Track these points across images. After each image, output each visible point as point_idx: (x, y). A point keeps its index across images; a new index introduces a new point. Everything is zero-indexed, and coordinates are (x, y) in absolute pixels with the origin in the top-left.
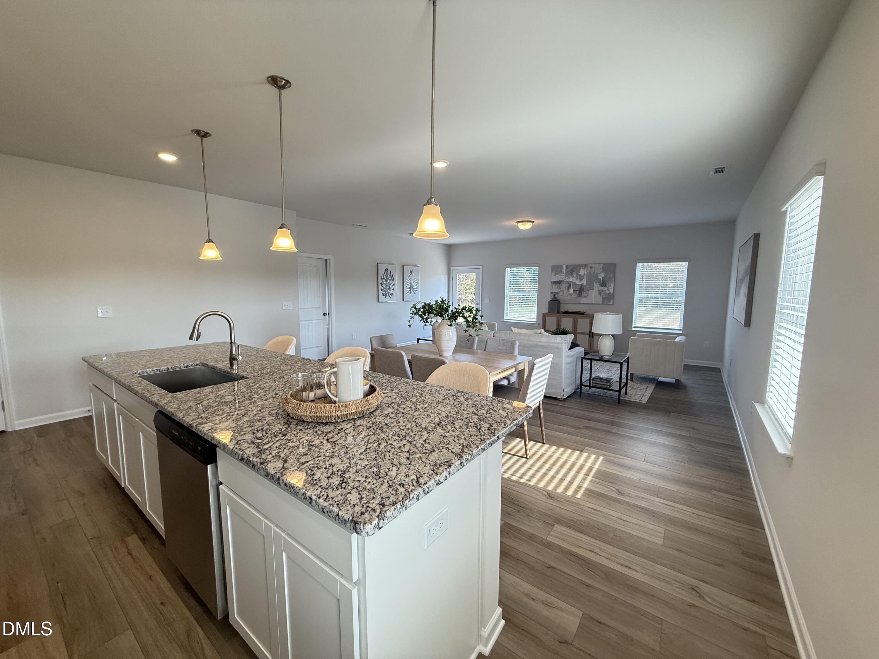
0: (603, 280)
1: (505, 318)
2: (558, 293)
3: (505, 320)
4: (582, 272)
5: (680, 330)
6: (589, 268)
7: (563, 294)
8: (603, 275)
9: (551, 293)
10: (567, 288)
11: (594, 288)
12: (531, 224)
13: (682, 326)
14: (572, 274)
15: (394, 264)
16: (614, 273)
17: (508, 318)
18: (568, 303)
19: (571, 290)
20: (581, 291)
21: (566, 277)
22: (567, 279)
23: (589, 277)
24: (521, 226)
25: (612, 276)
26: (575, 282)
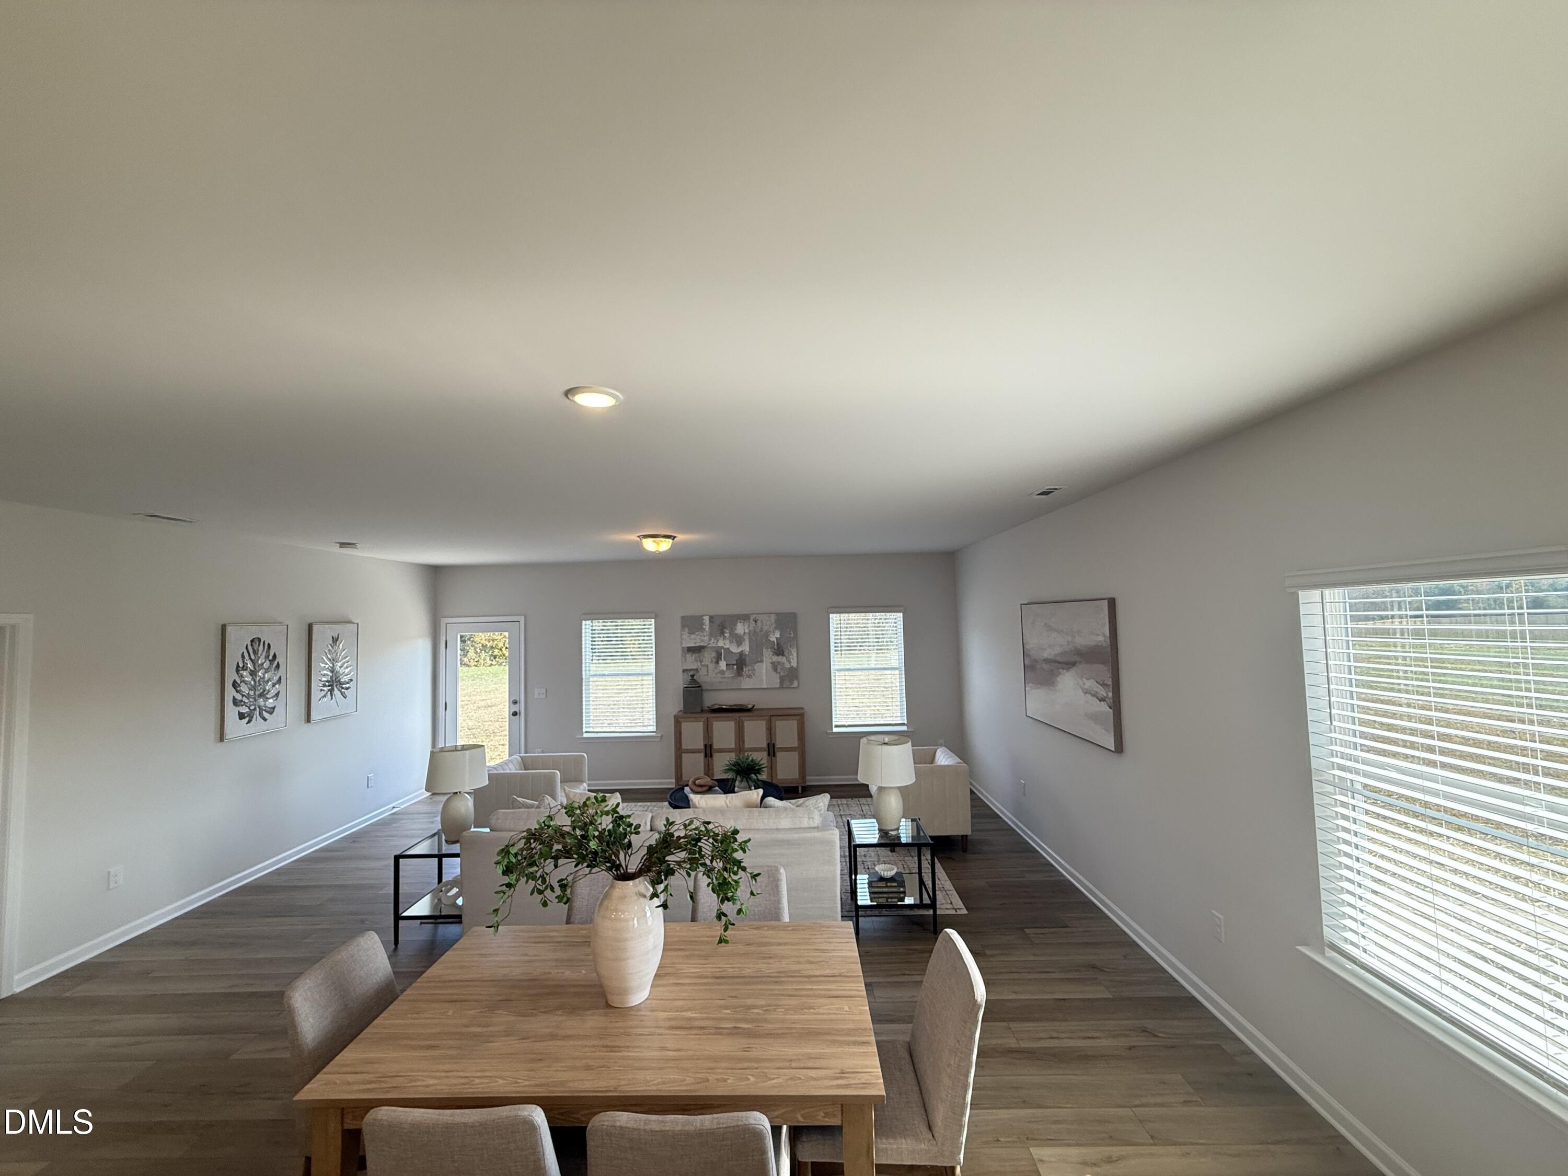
0: (778, 644)
1: (584, 730)
2: (697, 670)
3: (585, 735)
4: (741, 628)
5: (903, 724)
6: (751, 620)
7: (708, 672)
8: (778, 635)
9: (684, 671)
10: (714, 660)
11: (764, 659)
12: (671, 541)
13: (905, 718)
14: (722, 633)
15: (281, 623)
16: (795, 630)
17: (591, 730)
18: (720, 690)
19: (723, 665)
20: (740, 664)
21: (710, 640)
22: (713, 643)
23: (754, 638)
24: (650, 545)
25: (792, 635)
26: (728, 649)
